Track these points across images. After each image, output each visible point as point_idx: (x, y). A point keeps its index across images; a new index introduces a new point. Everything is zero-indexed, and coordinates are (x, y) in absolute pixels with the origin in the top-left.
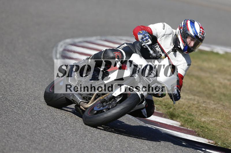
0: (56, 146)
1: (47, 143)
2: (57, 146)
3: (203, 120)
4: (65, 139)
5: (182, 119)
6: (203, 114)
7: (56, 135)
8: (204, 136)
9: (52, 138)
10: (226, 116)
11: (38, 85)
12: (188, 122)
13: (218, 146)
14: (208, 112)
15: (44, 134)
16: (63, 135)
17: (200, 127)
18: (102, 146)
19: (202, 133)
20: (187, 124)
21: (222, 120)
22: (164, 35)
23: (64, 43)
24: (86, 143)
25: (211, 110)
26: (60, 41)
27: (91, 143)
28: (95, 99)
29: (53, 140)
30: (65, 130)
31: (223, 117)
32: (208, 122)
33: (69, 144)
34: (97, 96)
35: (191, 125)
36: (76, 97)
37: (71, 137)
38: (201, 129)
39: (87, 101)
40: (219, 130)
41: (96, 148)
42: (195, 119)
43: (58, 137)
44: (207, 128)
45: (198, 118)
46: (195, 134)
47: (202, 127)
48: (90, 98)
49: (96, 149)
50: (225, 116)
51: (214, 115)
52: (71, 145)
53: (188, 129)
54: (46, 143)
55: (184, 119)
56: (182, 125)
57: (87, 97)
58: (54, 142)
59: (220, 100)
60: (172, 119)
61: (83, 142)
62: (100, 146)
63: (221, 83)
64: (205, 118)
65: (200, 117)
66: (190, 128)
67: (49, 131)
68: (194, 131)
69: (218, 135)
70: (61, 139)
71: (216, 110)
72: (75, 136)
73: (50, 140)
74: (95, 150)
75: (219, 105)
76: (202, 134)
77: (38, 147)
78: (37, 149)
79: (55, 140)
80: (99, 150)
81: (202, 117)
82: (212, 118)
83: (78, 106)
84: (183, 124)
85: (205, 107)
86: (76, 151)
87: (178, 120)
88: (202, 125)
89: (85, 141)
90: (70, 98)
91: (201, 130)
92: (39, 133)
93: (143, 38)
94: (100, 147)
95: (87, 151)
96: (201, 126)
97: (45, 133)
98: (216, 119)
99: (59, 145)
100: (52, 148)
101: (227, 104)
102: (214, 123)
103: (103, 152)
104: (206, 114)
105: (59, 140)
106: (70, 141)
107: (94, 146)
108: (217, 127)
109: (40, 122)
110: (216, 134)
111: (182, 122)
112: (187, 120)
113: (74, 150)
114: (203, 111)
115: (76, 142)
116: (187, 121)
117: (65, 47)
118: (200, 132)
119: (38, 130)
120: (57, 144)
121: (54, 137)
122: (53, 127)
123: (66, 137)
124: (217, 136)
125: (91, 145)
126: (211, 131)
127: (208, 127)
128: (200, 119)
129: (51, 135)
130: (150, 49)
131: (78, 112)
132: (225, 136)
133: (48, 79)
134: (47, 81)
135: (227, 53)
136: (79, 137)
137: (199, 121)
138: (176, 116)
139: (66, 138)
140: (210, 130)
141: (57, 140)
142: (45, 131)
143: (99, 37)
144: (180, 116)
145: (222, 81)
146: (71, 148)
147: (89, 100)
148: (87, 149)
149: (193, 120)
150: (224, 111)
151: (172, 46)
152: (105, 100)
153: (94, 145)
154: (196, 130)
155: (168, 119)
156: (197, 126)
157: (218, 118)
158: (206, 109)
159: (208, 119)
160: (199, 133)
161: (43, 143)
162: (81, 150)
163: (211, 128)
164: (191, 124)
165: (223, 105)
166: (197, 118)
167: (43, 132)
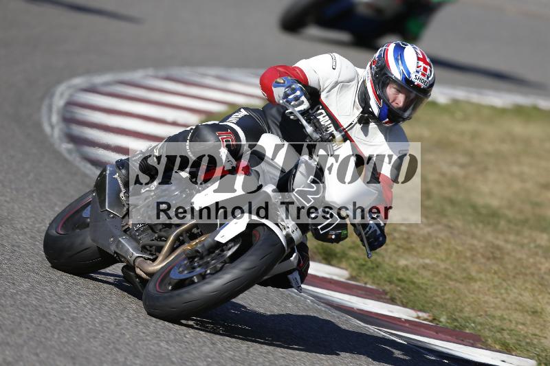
0: (53, 334)
1: (31, 330)
2: (56, 336)
3: (402, 262)
4: (73, 319)
5: (352, 262)
6: (401, 250)
7: (52, 309)
8: (407, 303)
9: (44, 316)
10: (457, 253)
11: (9, 190)
12: (367, 270)
13: (441, 325)
14: (413, 245)
15: (23, 308)
16: (69, 307)
17: (396, 282)
18: (164, 332)
19: (400, 296)
20: (365, 273)
21: (448, 262)
22: (337, 83)
23: (69, 87)
24: (124, 326)
25: (421, 239)
26: (59, 82)
27: (137, 325)
28: (173, 250)
29: (45, 320)
30: (74, 296)
31: (450, 254)
32: (415, 268)
33: (83, 331)
34: (177, 243)
35: (374, 277)
36: (123, 245)
37: (88, 312)
38: (397, 286)
39: (152, 255)
40: (440, 288)
41: (148, 338)
42: (384, 261)
43: (58, 312)
44: (413, 283)
45: (390, 258)
46: (385, 299)
47: (401, 280)
48: (160, 249)
49: (150, 341)
50: (454, 254)
51: (428, 250)
52: (89, 331)
53: (368, 286)
54: (28, 328)
55: (357, 262)
56: (352, 278)
57: (151, 247)
58: (48, 325)
59: (442, 213)
60: (329, 263)
61: (118, 325)
62: (157, 333)
63: (443, 174)
64: (407, 260)
65: (394, 256)
66: (373, 283)
67: (36, 298)
68: (381, 290)
69: (439, 300)
70: (65, 318)
71: (434, 240)
72: (97, 310)
73: (38, 320)
74: (146, 342)
75: (439, 227)
76: (400, 298)
77: (9, 340)
78: (8, 344)
79: (49, 321)
80: (155, 341)
81: (399, 256)
82: (423, 258)
83: (129, 268)
84: (354, 274)
85: (406, 232)
86: (101, 345)
87: (344, 264)
88: (401, 274)
89: (121, 321)
90: (109, 248)
91: (399, 289)
92: (11, 306)
93: (289, 95)
94: (158, 335)
95: (128, 344)
96: (399, 277)
97: (25, 306)
98: (434, 261)
99: (59, 334)
100: (43, 340)
101: (459, 224)
102: (429, 270)
103: (166, 346)
104: (409, 250)
105: (58, 319)
106: (87, 322)
107: (143, 333)
108: (436, 279)
109: (13, 279)
110: (434, 296)
111: (353, 269)
112: (363, 265)
113: (96, 344)
114: (403, 242)
115: (101, 323)
116: (366, 267)
117: (71, 95)
118: (396, 294)
119: (9, 299)
120: (54, 330)
121: (47, 314)
122: (45, 289)
123: (77, 313)
124: (435, 301)
125: (136, 330)
126: (422, 289)
127: (415, 280)
128: (396, 262)
129: (41, 310)
130: (304, 122)
131: (132, 284)
132: (456, 301)
133: (32, 175)
134: (30, 178)
135: (456, 102)
136: (108, 312)
137: (392, 267)
138: (339, 255)
139: (75, 315)
140: (419, 287)
141: (55, 320)
142: (25, 299)
143: (151, 72)
144: (346, 254)
145: (445, 168)
146: (88, 339)
147: (157, 254)
148: (127, 341)
149: (380, 263)
150: (453, 242)
151: (358, 109)
152: (197, 251)
153: (144, 331)
154: (387, 288)
155: (320, 262)
156: (388, 280)
157: (437, 259)
158: (409, 238)
159: (415, 260)
160: (394, 297)
161: (21, 329)
162: (113, 343)
163: (422, 283)
164: (374, 273)
165: (450, 227)
166: (387, 259)
167: (21, 303)
